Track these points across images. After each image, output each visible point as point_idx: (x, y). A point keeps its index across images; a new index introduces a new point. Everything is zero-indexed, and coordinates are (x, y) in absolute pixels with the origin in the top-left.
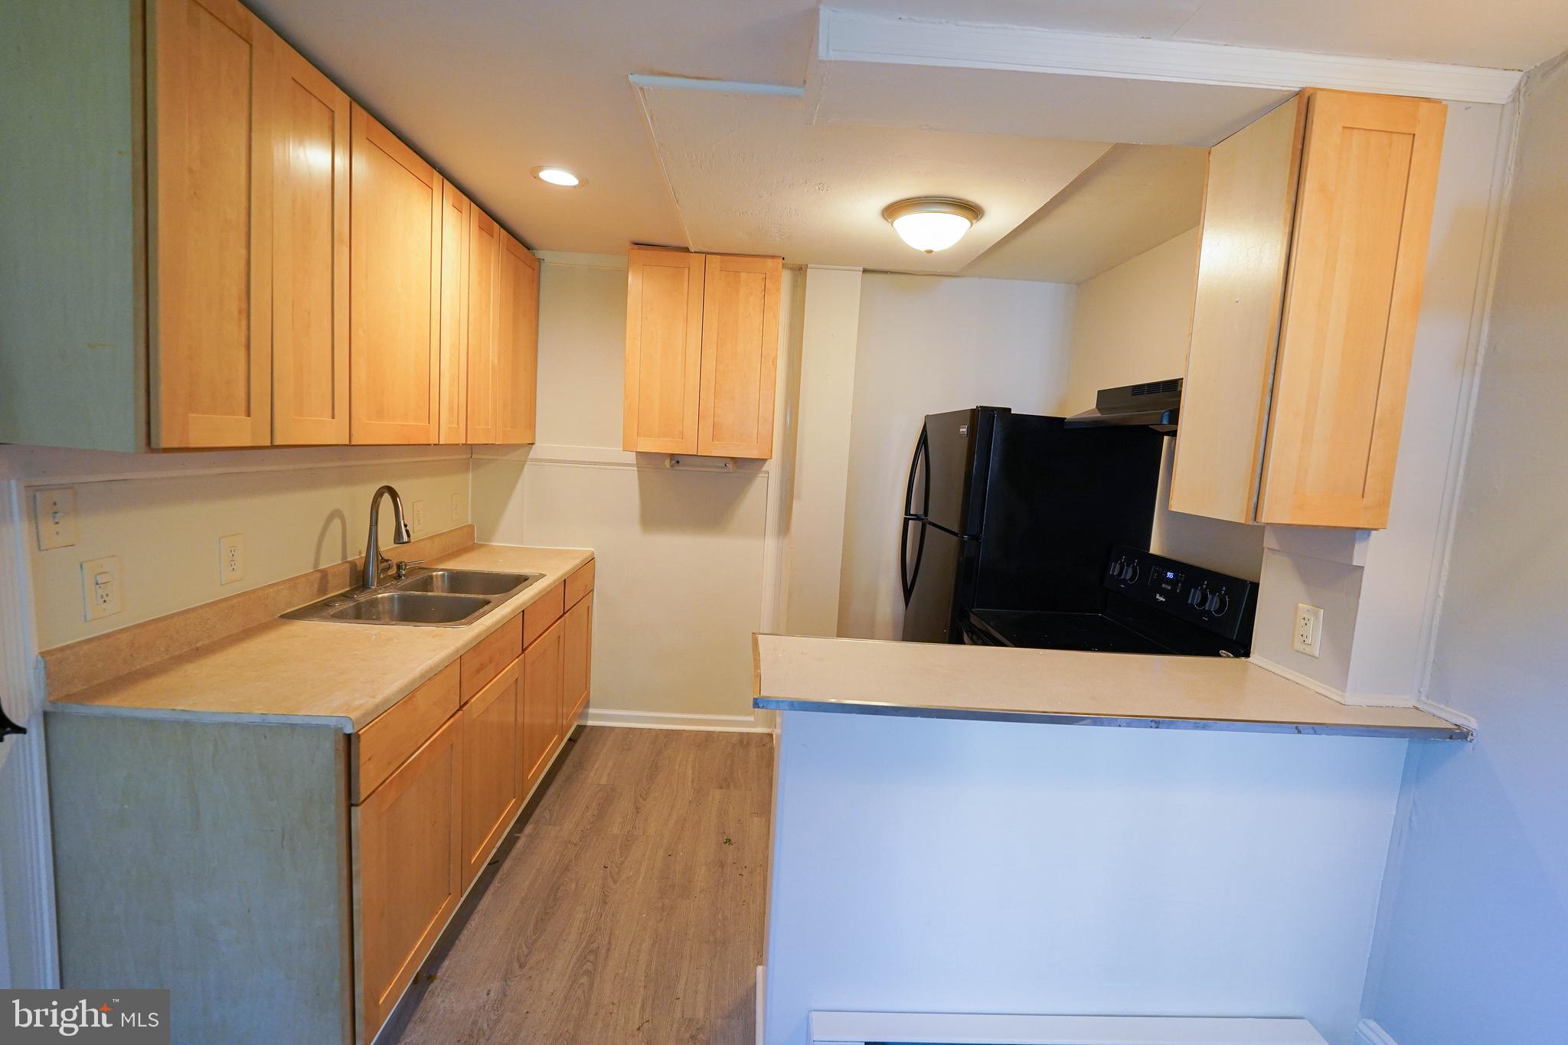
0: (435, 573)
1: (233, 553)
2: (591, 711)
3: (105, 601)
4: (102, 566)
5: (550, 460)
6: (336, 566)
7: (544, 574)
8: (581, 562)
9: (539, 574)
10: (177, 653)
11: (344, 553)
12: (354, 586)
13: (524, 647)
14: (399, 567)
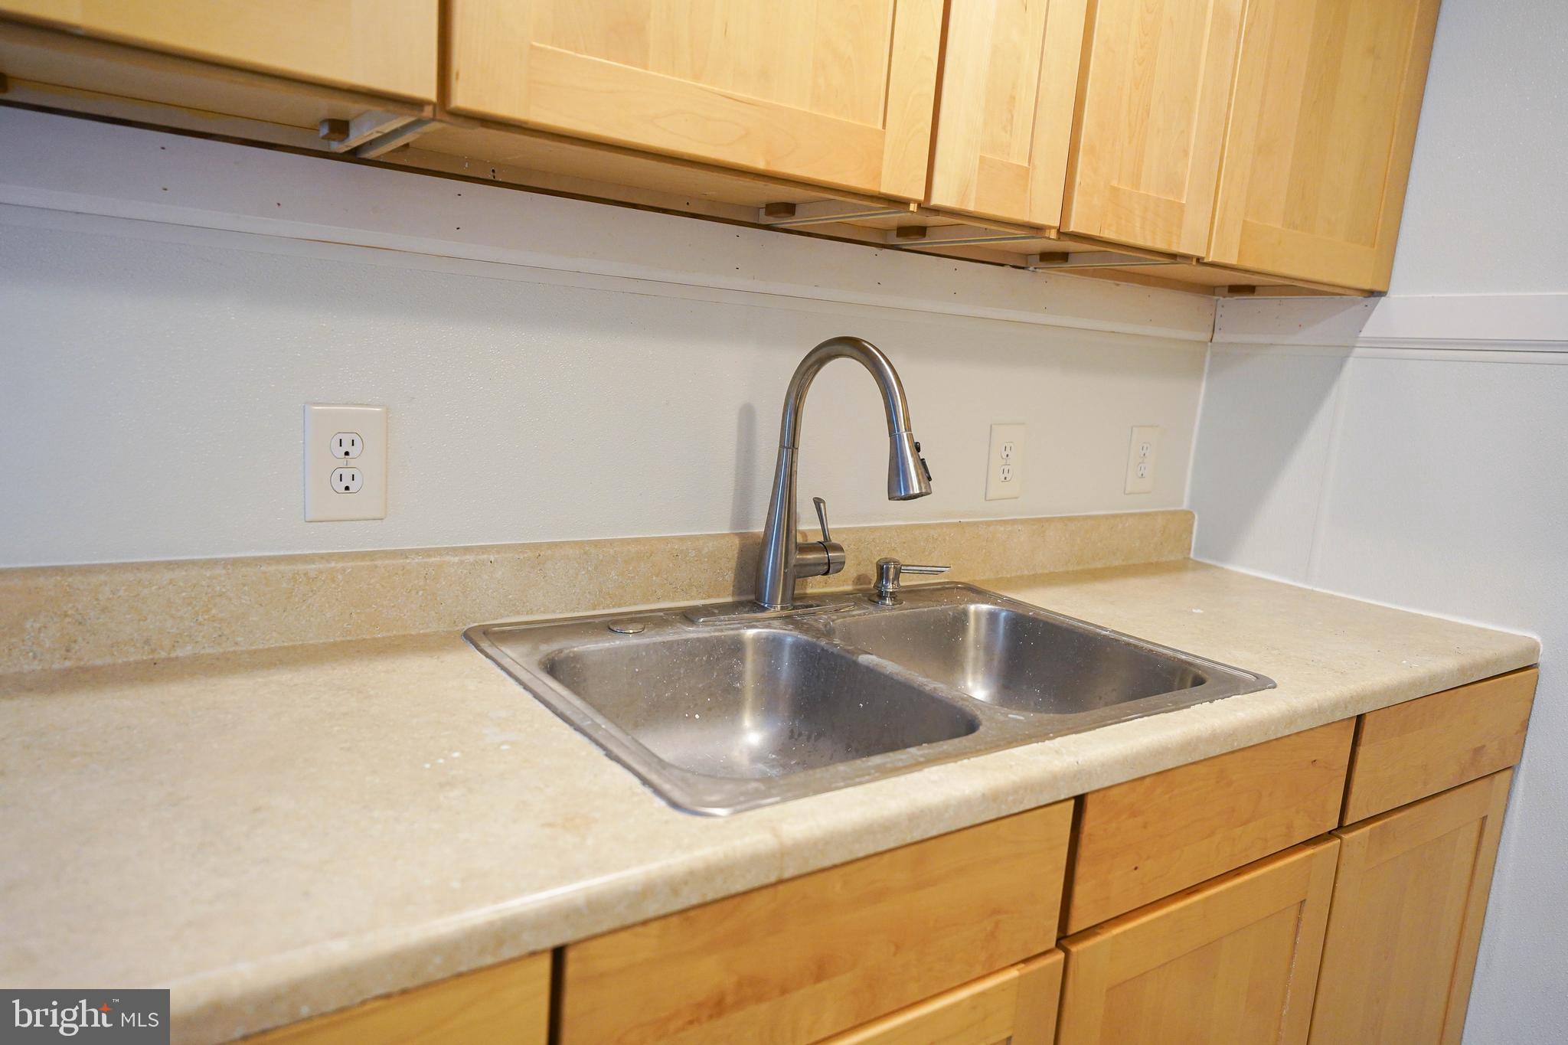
6: (696, 538)
7: (1272, 681)
8: (1462, 670)
9: (1253, 678)
10: (99, 662)
11: (742, 513)
12: (743, 598)
13: (1075, 927)
14: (882, 572)
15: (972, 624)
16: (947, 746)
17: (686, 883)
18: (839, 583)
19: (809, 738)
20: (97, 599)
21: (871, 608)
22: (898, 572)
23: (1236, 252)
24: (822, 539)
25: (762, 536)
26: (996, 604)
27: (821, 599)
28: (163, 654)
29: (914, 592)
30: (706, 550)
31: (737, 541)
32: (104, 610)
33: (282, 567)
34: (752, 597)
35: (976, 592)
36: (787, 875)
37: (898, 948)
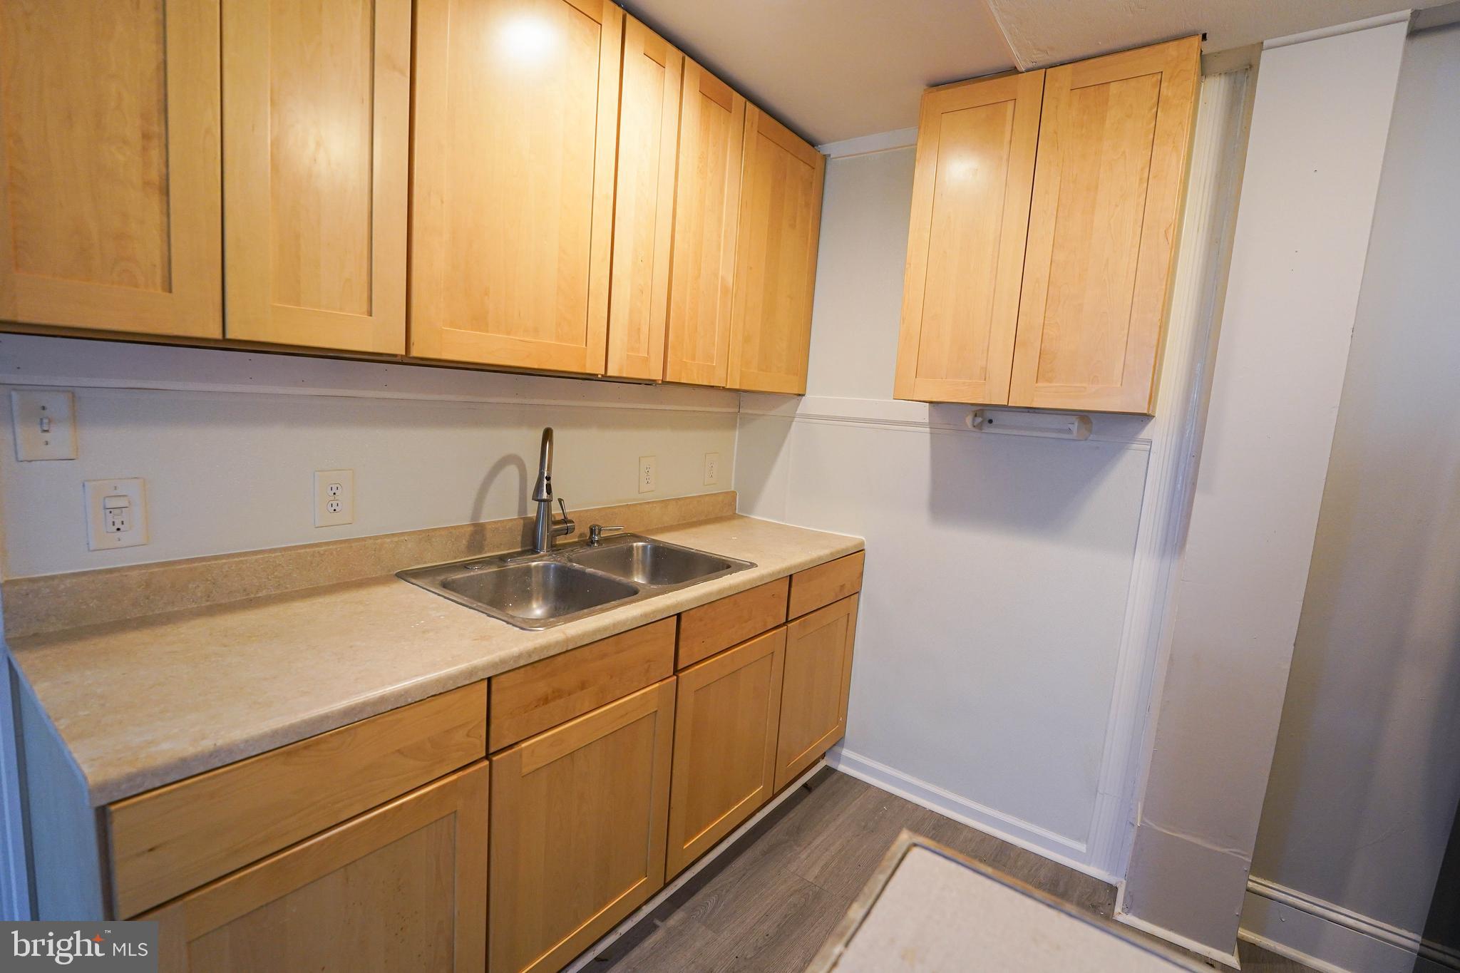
0: (635, 544)
1: (334, 491)
2: (845, 752)
3: (118, 529)
4: (116, 488)
5: (828, 417)
6: (502, 521)
7: (755, 564)
8: (832, 554)
9: (749, 564)
10: (223, 601)
11: (523, 508)
12: (526, 548)
13: (680, 667)
14: (592, 531)
15: (635, 552)
16: (626, 599)
17: (533, 652)
18: (572, 538)
19: (564, 609)
20: (222, 572)
21: (588, 548)
22: (600, 530)
23: (738, 383)
24: (563, 518)
25: (535, 519)
26: (646, 542)
27: (565, 546)
28: (252, 596)
29: (607, 540)
30: (507, 527)
31: (522, 521)
32: (226, 576)
33: (308, 550)
34: (531, 548)
35: (637, 537)
36: (570, 648)
37: (611, 677)
